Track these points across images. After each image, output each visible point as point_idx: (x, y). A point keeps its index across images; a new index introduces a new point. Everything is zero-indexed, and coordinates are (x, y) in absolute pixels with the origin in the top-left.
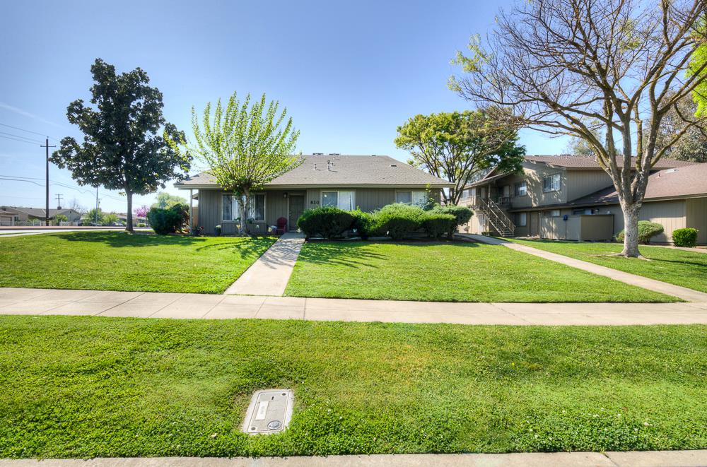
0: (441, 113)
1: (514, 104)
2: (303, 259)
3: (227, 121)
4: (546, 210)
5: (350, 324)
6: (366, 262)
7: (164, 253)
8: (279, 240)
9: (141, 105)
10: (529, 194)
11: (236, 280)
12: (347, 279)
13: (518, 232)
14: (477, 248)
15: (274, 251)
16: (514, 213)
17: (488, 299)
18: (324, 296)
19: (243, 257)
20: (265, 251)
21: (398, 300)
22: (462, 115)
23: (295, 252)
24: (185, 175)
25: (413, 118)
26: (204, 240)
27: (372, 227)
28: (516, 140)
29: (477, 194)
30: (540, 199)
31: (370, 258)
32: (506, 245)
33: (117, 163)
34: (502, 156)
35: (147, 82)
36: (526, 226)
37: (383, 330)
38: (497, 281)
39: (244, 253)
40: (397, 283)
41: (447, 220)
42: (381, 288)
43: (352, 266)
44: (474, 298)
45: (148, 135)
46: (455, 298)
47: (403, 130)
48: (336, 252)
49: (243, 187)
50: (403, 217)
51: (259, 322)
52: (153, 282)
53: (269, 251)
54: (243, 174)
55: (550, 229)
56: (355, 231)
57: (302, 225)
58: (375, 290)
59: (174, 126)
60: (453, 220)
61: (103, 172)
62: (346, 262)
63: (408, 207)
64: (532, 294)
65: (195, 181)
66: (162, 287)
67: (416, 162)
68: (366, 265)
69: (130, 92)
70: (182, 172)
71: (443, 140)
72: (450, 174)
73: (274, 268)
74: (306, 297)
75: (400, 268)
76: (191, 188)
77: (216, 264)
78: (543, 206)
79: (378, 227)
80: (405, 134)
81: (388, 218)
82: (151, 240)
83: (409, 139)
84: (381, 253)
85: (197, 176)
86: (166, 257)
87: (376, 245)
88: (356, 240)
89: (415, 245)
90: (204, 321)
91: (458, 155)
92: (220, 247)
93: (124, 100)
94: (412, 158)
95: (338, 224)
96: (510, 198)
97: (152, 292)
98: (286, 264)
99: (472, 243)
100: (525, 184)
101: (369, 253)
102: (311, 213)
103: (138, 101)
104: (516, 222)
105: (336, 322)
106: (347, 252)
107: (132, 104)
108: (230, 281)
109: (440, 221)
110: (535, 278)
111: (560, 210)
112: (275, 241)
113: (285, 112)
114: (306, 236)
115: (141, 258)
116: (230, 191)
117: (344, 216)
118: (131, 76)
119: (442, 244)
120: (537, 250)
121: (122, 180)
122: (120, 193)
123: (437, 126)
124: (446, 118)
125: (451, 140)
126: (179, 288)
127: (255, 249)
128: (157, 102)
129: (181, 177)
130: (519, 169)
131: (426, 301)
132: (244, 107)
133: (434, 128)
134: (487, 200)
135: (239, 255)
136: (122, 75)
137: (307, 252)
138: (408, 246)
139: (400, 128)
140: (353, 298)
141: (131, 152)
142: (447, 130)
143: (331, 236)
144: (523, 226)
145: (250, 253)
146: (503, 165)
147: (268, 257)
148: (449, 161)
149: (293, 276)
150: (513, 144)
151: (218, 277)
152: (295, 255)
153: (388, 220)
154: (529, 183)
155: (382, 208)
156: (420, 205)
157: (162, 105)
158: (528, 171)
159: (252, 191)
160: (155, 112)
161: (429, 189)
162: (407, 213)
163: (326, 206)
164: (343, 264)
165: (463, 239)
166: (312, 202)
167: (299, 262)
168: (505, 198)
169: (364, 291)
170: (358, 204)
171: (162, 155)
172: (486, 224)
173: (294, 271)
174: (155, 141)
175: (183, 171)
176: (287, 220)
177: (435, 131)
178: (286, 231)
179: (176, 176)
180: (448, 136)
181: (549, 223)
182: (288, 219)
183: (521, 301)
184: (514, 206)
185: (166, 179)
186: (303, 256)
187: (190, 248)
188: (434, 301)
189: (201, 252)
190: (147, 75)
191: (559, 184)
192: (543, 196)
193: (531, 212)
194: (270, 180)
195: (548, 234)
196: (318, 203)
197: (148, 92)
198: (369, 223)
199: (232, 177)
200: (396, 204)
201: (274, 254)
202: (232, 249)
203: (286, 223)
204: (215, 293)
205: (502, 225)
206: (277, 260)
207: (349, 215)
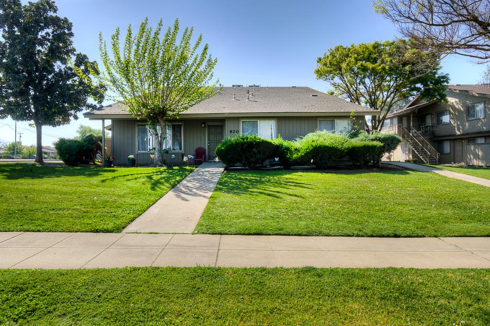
0: (361, 44)
1: (444, 25)
2: (220, 189)
3: (138, 48)
4: (470, 138)
5: (275, 271)
6: (290, 191)
7: (63, 186)
8: (196, 170)
9: (49, 35)
10: (452, 123)
11: (140, 215)
12: (269, 211)
13: (443, 160)
14: (407, 176)
15: (189, 181)
16: (437, 141)
17: (435, 233)
18: (243, 232)
19: (153, 188)
20: (179, 182)
21: (330, 236)
22: (384, 45)
23: (212, 182)
24: (98, 106)
25: (333, 49)
26: (114, 171)
27: (295, 156)
28: (438, 69)
29: (398, 123)
30: (464, 126)
31: (295, 187)
32: (437, 172)
33: (23, 93)
34: (425, 85)
35: (55, 11)
36: (450, 154)
37: (317, 279)
38: (440, 211)
39: (155, 185)
40: (327, 215)
41: (374, 147)
42: (309, 221)
43: (275, 196)
44: (419, 232)
45: (58, 66)
46: (397, 233)
47: (323, 61)
48: (257, 182)
49: (157, 116)
50: (327, 144)
51: (155, 272)
52: (39, 219)
53: (184, 182)
54: (156, 103)
55: (476, 157)
56: (277, 159)
57: (220, 154)
58: (302, 223)
59: (85, 56)
60: (381, 147)
61: (9, 103)
62: (268, 192)
63: (332, 135)
64: (484, 226)
65: (107, 111)
66: (47, 225)
67: (336, 92)
68: (290, 195)
69: (37, 22)
70: (95, 103)
71: (364, 69)
72: (373, 104)
73: (186, 200)
74: (221, 234)
75: (328, 198)
76: (103, 118)
77: (120, 196)
78: (467, 134)
79: (302, 156)
80: (325, 65)
81: (312, 146)
82: (56, 171)
83: (329, 69)
84: (306, 182)
85: (110, 106)
86: (65, 189)
87: (300, 173)
88: (279, 169)
89: (341, 173)
90: (81, 273)
91: (379, 85)
92: (130, 177)
93: (30, 29)
94: (332, 89)
95: (259, 152)
96: (432, 126)
97: (33, 231)
98: (200, 195)
99: (401, 170)
100: (448, 112)
101: (294, 183)
102: (230, 141)
103: (46, 31)
104: (440, 150)
105: (257, 269)
106: (269, 181)
107: (40, 33)
108: (132, 216)
109: (367, 148)
110: (481, 207)
111: (485, 137)
112: (191, 171)
113: (200, 39)
114: (225, 165)
115: (34, 190)
116: (144, 121)
117: (264, 145)
118: (37, 4)
119: (369, 172)
120: (470, 177)
121: (30, 112)
122: (30, 125)
123: (358, 56)
124: (367, 48)
125: (373, 69)
126: (68, 225)
127: (167, 180)
128: (66, 31)
129: (94, 107)
130: (443, 97)
131: (362, 236)
132: (157, 34)
133: (355, 58)
134: (409, 129)
135: (149, 186)
136: (28, 5)
137: (226, 182)
138: (334, 175)
139: (320, 59)
140: (277, 234)
141: (40, 83)
142: (368, 59)
143: (252, 165)
144: (447, 154)
145: (162, 183)
146: (427, 93)
147: (182, 188)
148: (371, 90)
149: (208, 210)
150: (435, 73)
151: (119, 211)
152: (212, 186)
153: (311, 148)
154: (452, 111)
155: (304, 136)
156: (344, 133)
157: (71, 35)
158: (451, 100)
159: (166, 120)
160: (65, 42)
161: (353, 117)
162: (332, 141)
163: (246, 134)
164: (265, 194)
165: (390, 166)
166: (231, 131)
167: (216, 193)
168: (427, 127)
169: (289, 226)
170: (279, 132)
171: (73, 85)
172: (409, 152)
173: (209, 203)
174: (65, 72)
175: (97, 102)
176: (205, 150)
177: (357, 61)
178: (205, 161)
179: (89, 106)
180: (370, 65)
181: (475, 150)
182: (207, 149)
183: (474, 234)
184: (437, 134)
185: (77, 109)
186: (221, 186)
187: (95, 180)
188: (372, 236)
189: (106, 183)
190: (56, 4)
191: (482, 112)
192: (467, 124)
193: (454, 140)
194: (186, 108)
195: (475, 161)
196: (238, 132)
197: (56, 22)
198: (291, 151)
199: (145, 105)
200: (318, 132)
201: (189, 184)
202: (143, 180)
203: (204, 153)
204: (111, 232)
205: (426, 153)
206: (191, 191)
207: (270, 144)
